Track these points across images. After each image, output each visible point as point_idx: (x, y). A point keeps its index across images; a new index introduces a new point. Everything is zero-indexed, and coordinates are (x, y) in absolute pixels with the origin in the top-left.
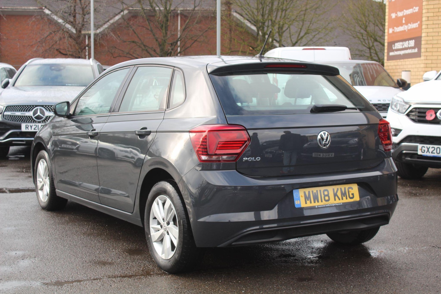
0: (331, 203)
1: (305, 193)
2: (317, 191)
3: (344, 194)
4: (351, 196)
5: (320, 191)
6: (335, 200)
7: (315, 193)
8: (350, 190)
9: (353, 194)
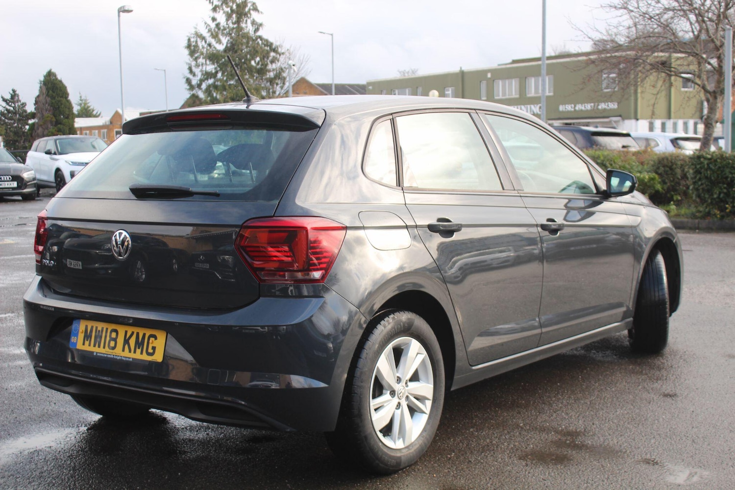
0: (117, 354)
1: (87, 326)
2: (103, 329)
3: (139, 344)
4: (150, 351)
5: (107, 329)
6: (123, 350)
8: (152, 339)
9: (154, 348)
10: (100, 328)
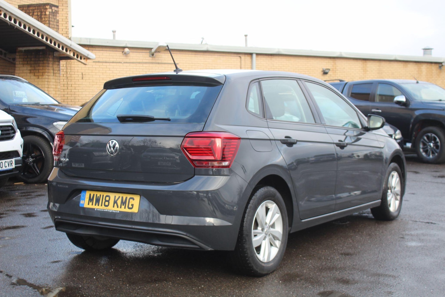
1: (90, 195)
2: (100, 195)
3: (123, 203)
4: (130, 206)
5: (103, 196)
7: (98, 197)
8: (131, 200)
9: (132, 205)
10: (98, 195)
